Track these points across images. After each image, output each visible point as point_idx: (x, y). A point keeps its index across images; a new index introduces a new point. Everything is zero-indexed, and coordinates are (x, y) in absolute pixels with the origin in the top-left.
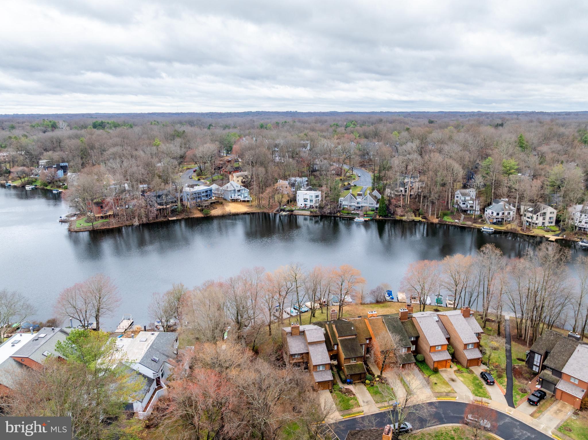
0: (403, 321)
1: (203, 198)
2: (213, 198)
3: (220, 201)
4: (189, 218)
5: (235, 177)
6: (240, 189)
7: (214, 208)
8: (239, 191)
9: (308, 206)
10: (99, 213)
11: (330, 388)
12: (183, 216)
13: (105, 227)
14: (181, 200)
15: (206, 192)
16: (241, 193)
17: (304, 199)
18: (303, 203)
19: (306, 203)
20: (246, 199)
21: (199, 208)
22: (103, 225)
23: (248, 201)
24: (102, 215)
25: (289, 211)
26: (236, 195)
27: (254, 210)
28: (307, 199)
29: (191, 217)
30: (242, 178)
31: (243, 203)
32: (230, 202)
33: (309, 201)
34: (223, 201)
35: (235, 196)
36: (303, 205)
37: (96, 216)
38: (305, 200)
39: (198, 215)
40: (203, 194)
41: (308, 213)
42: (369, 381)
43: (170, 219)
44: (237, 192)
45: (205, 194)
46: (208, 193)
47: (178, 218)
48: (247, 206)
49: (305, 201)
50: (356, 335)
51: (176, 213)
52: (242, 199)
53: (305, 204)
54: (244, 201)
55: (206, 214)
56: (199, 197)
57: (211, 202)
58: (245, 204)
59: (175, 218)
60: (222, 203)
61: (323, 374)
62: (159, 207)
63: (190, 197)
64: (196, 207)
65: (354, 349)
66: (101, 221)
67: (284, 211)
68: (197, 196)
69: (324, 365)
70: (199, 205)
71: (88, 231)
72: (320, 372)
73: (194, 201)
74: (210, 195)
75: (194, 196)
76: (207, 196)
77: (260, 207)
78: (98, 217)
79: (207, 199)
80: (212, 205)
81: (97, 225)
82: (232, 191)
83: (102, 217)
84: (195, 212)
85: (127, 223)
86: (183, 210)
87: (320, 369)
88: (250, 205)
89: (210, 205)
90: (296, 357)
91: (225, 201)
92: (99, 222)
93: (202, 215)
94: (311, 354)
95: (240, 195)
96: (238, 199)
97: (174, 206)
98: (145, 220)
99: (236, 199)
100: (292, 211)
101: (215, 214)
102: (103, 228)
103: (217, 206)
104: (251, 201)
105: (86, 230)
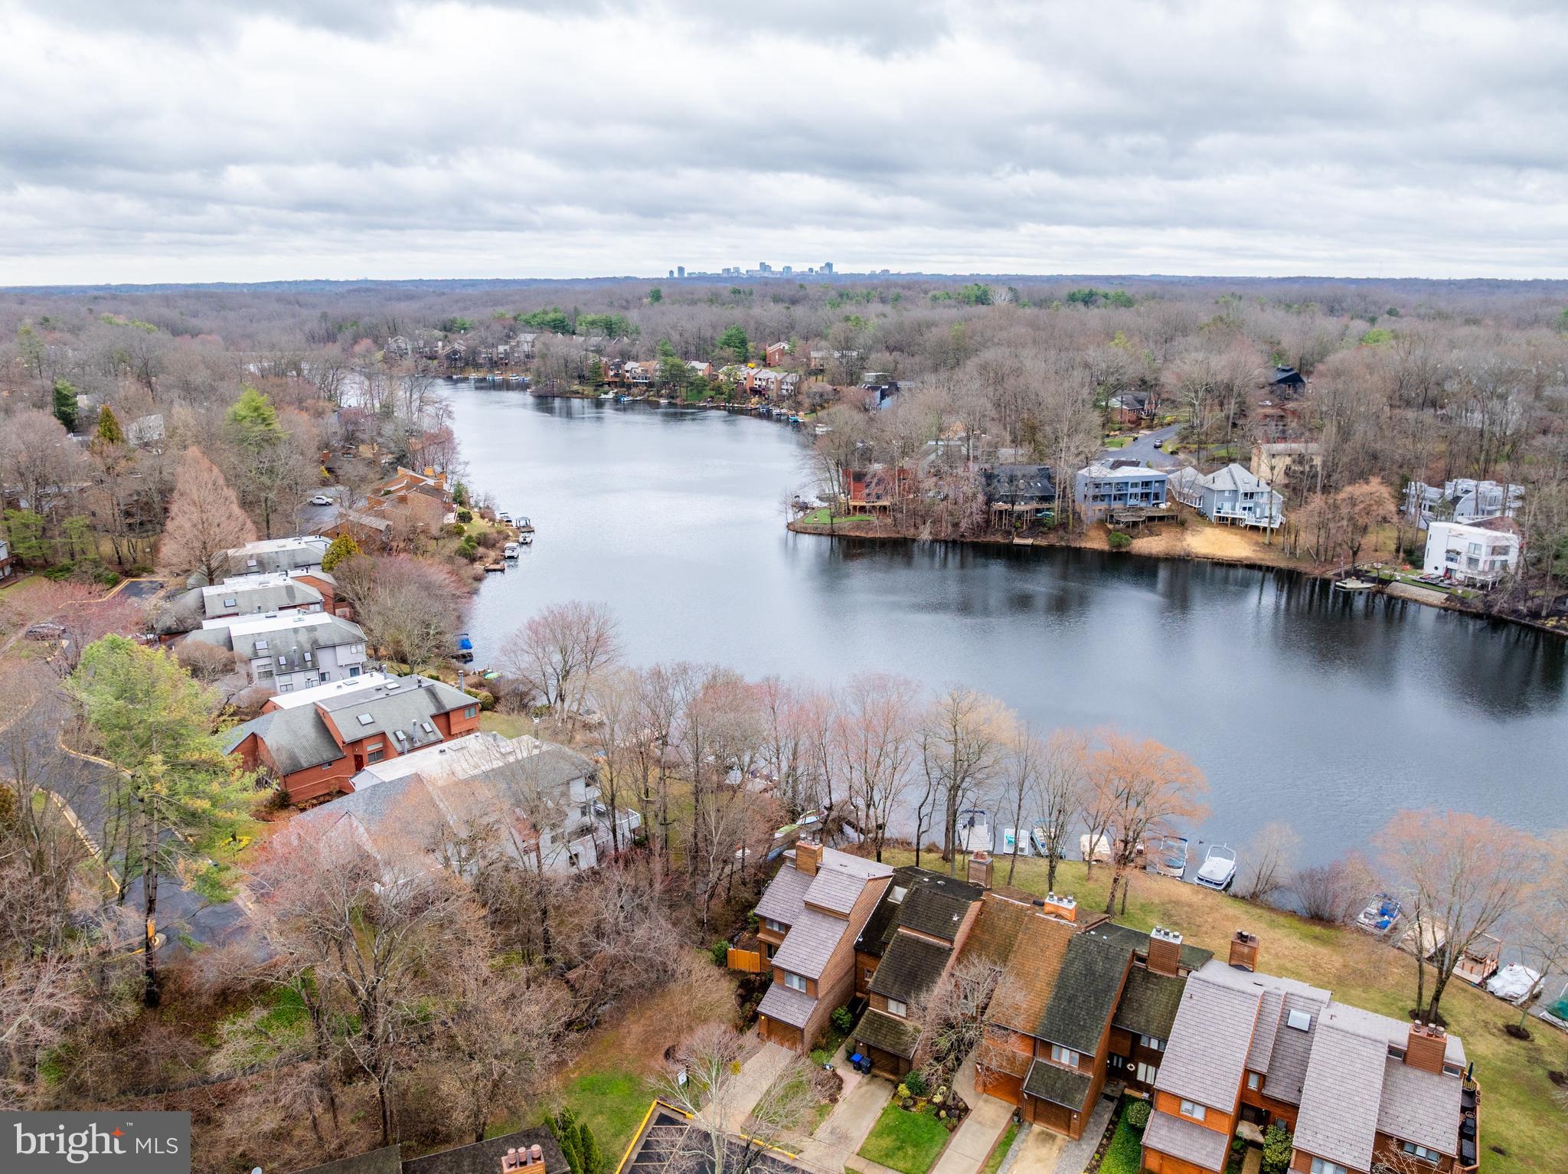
0: (1159, 973)
1: (1132, 502)
2: (1163, 506)
3: (1182, 516)
4: (1069, 548)
5: (1265, 454)
6: (1255, 489)
7: (1151, 534)
8: (1249, 495)
9: (1455, 576)
10: (854, 498)
11: (799, 1049)
12: (1052, 539)
13: (858, 534)
15: (1146, 484)
16: (1257, 504)
17: (1448, 551)
18: (1443, 564)
19: (1451, 565)
20: (1264, 523)
21: (1110, 526)
22: (858, 527)
23: (1265, 530)
24: (864, 504)
25: (1375, 580)
26: (1238, 505)
27: (1271, 558)
28: (1458, 553)
29: (1073, 545)
30: (1286, 460)
31: (1249, 534)
32: (1210, 524)
33: (1463, 558)
34: (1193, 520)
35: (1233, 508)
36: (1441, 572)
37: (851, 503)
38: (1452, 555)
39: (1097, 542)
40: (1131, 490)
41: (1437, 597)
42: (909, 1088)
43: (1017, 541)
44: (1241, 497)
45: (1139, 490)
46: (1149, 491)
47: (1037, 543)
48: (1257, 543)
49: (1449, 559)
50: (950, 941)
51: (1042, 529)
52: (1250, 519)
53: (1448, 570)
54: (1254, 528)
55: (1120, 546)
56: (1120, 497)
57: (1150, 514)
58: (1255, 536)
59: (1029, 541)
60: (1182, 524)
61: (793, 1001)
62: (1000, 505)
63: (1092, 492)
64: (1101, 523)
65: (915, 977)
66: (859, 517)
67: (1358, 574)
68: (1114, 492)
69: (801, 977)
70: (1112, 516)
71: (820, 534)
72: (789, 994)
73: (1103, 505)
74: (1156, 496)
75: (1104, 491)
76: (1145, 496)
77: (1293, 553)
78: (855, 507)
79: (1143, 505)
80: (1150, 524)
81: (846, 525)
82: (1227, 494)
83: (862, 509)
84: (1093, 533)
85: (910, 533)
86: (1064, 526)
87: (791, 984)
88: (1267, 542)
89: (1144, 522)
90: (776, 929)
91: (1199, 519)
92: (854, 518)
93: (1106, 547)
94: (792, 933)
95: (1250, 509)
96: (1240, 519)
97: (1042, 509)
98: (949, 530)
99: (1233, 519)
100: (1386, 582)
101: (1142, 550)
102: (852, 534)
103: (1164, 529)
104: (1276, 532)
105: (817, 532)
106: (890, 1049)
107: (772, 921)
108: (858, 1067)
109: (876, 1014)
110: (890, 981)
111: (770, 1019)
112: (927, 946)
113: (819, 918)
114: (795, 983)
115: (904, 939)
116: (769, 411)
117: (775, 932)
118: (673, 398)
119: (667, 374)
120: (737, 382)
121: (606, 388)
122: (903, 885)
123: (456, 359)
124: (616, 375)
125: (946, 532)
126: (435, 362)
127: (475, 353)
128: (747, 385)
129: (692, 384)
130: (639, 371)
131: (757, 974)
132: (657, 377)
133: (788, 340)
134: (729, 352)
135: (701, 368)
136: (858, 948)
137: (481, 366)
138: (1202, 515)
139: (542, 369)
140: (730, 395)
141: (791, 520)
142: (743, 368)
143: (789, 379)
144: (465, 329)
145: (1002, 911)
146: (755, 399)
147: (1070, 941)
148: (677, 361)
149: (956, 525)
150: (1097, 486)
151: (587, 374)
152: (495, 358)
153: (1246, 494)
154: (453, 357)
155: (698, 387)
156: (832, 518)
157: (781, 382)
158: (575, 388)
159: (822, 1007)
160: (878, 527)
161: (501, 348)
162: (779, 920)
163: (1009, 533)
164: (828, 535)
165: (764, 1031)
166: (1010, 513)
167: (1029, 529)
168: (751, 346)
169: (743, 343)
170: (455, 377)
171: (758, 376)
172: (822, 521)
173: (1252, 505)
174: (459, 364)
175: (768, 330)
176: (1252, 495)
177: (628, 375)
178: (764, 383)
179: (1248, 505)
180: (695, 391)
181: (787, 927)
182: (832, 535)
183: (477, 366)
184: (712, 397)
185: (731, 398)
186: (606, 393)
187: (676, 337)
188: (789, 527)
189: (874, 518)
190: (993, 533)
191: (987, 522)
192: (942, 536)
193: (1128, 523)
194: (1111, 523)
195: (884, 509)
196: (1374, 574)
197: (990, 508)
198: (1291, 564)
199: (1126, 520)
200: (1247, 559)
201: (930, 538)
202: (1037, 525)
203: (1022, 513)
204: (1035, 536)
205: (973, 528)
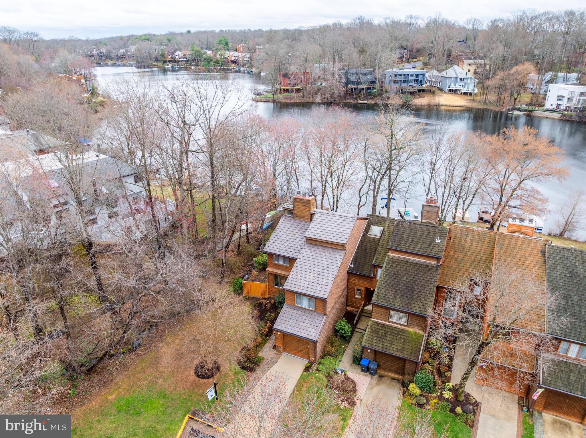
1: (410, 84)
2: (424, 86)
3: (433, 89)
5: (466, 65)
6: (464, 76)
7: (420, 97)
8: (462, 79)
9: (562, 107)
10: (284, 85)
11: (312, 359)
12: (376, 101)
13: (286, 101)
14: (382, 82)
15: (417, 75)
16: (466, 84)
17: (558, 96)
18: (555, 103)
19: (560, 102)
20: (470, 91)
22: (286, 98)
23: (471, 94)
24: (288, 88)
25: (525, 111)
26: (457, 84)
27: (475, 105)
28: (563, 97)
30: (474, 67)
31: (464, 96)
32: (445, 93)
33: (565, 99)
34: (437, 91)
35: (455, 85)
36: (554, 106)
37: (282, 88)
38: (560, 98)
39: (396, 101)
40: (410, 78)
41: (557, 116)
42: (420, 388)
43: (360, 101)
44: (459, 80)
45: (413, 78)
46: (418, 79)
47: (369, 102)
48: (468, 100)
49: (558, 100)
50: (438, 259)
51: (370, 97)
52: (463, 90)
53: (558, 105)
54: (465, 94)
55: (407, 102)
56: (405, 81)
57: (419, 89)
58: (466, 97)
59: (366, 102)
60: (433, 93)
61: (304, 317)
62: (352, 86)
63: (394, 78)
64: (398, 93)
65: (412, 291)
66: (286, 94)
67: (518, 110)
68: (403, 78)
69: (310, 297)
70: (402, 90)
71: (268, 102)
72: (300, 313)
73: (397, 85)
74: (421, 82)
75: (398, 78)
76: (416, 81)
77: (485, 103)
78: (284, 90)
79: (415, 85)
80: (419, 93)
81: (280, 97)
82: (452, 79)
83: (287, 90)
84: (394, 97)
85: (311, 100)
86: (380, 95)
87: (301, 303)
88: (472, 98)
89: (416, 92)
90: (281, 262)
91: (440, 91)
92: (284, 94)
93: (401, 103)
94: (297, 264)
95: (463, 86)
96: (459, 90)
97: (370, 89)
98: (329, 97)
99: (456, 90)
100: (531, 111)
101: (417, 104)
102: (283, 101)
103: (425, 95)
104: (475, 95)
105: (266, 101)
106: (397, 354)
107: (278, 256)
108: (367, 370)
109: (378, 324)
110: (391, 295)
111: (285, 335)
112: (416, 265)
113: (320, 249)
114: (305, 303)
115: (393, 260)
116: (239, 69)
117: (281, 265)
118: (197, 66)
119: (194, 54)
120: (225, 58)
121: (168, 63)
122: (378, 224)
123: (102, 56)
124: (172, 58)
126: (93, 58)
127: (109, 53)
128: (230, 59)
129: (205, 59)
130: (182, 55)
131: (267, 299)
132: (189, 57)
133: (245, 43)
134: (220, 46)
135: (209, 53)
136: (350, 273)
137: (113, 58)
138: (440, 89)
139: (139, 55)
140: (222, 63)
141: (254, 97)
142: (227, 52)
143: (247, 56)
144: (106, 45)
145: (467, 235)
146: (233, 65)
147: (543, 252)
148: (199, 49)
149: (332, 95)
150: (396, 76)
151: (159, 57)
152: (119, 55)
153: (461, 79)
154: (100, 55)
155: (208, 60)
156: (274, 95)
157: (244, 57)
158: (154, 64)
159: (329, 321)
160: (296, 98)
161: (122, 51)
162: (285, 254)
163: (356, 99)
164: (272, 102)
165: (280, 344)
166: (357, 89)
167: (365, 97)
168: (230, 45)
169: (227, 44)
170: (102, 63)
171: (234, 55)
172: (269, 97)
173: (463, 84)
174: (103, 58)
175: (237, 40)
176: (464, 79)
177: (177, 57)
178: (237, 58)
179: (462, 84)
180: (206, 63)
181: (292, 261)
182: (274, 102)
183: (112, 59)
184: (214, 65)
185: (222, 65)
186: (168, 65)
187: (197, 42)
188: (253, 100)
189: (294, 94)
190: (349, 99)
191: (346, 94)
192: (325, 101)
193: (410, 92)
194: (402, 93)
195: (297, 90)
196: (524, 109)
197: (347, 88)
198: (485, 107)
199: (409, 91)
200: (464, 106)
201: (320, 101)
202: (369, 95)
203: (362, 89)
204: (368, 100)
205: (340, 96)
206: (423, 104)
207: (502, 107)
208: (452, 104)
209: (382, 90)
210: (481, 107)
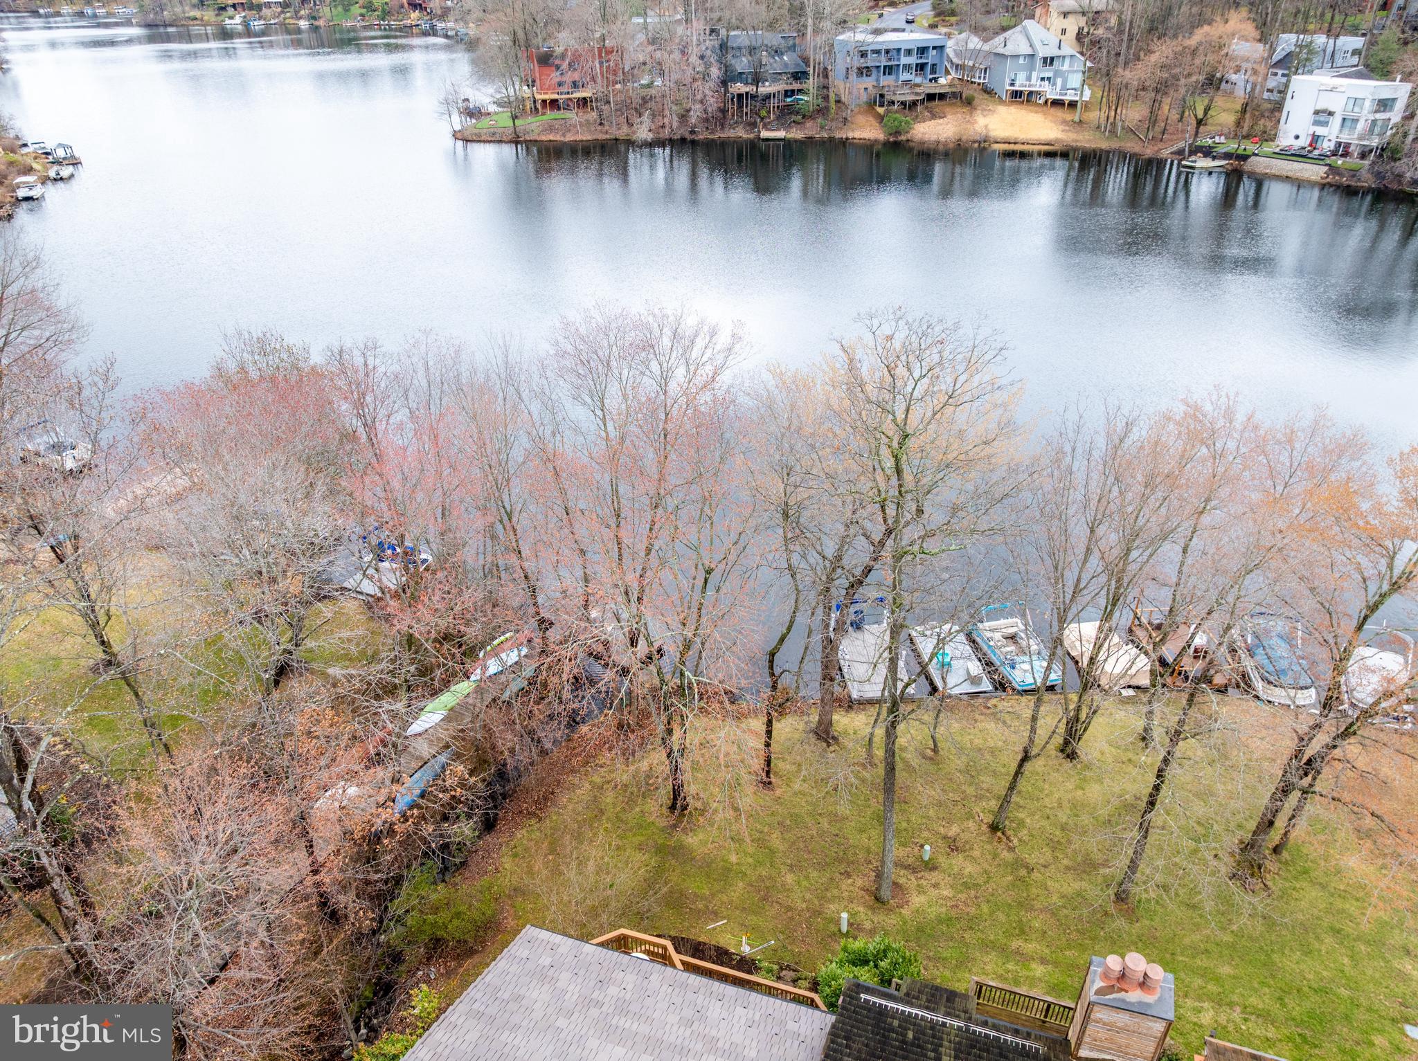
1: (905, 77)
2: (942, 81)
3: (968, 92)
4: (831, 139)
5: (1054, 14)
6: (1055, 52)
7: (934, 116)
8: (1048, 61)
9: (1327, 146)
10: (544, 89)
13: (551, 137)
14: (826, 73)
15: (923, 51)
16: (1057, 74)
17: (1317, 112)
18: (1308, 130)
19: (1320, 130)
20: (1069, 97)
21: (881, 110)
22: (551, 129)
23: (1073, 105)
24: (555, 96)
25: (1227, 156)
26: (1034, 75)
27: (1087, 140)
28: (1330, 114)
29: (838, 136)
30: (1078, 21)
31: (1054, 112)
32: (1001, 102)
33: (1336, 121)
34: (979, 97)
35: (1029, 79)
36: (1304, 141)
37: (538, 96)
38: (1321, 118)
39: (866, 130)
40: (904, 60)
41: (1314, 172)
43: (765, 134)
44: (1038, 63)
45: (913, 60)
46: (926, 60)
47: (789, 136)
48: (1064, 122)
49: (1316, 123)
51: (794, 118)
52: (1052, 96)
53: (1316, 136)
54: (1057, 103)
55: (898, 133)
56: (890, 70)
57: (929, 91)
58: (1059, 114)
59: (781, 134)
60: (969, 102)
62: (740, 88)
63: (858, 62)
64: (871, 104)
66: (550, 115)
67: (1208, 152)
68: (883, 61)
70: (882, 96)
71: (500, 142)
73: (868, 83)
74: (934, 70)
75: (871, 62)
76: (921, 68)
77: (1113, 132)
78: (544, 101)
79: (918, 80)
80: (930, 104)
81: (533, 126)
82: (1021, 61)
83: (554, 104)
84: (861, 119)
85: (623, 132)
86: (822, 111)
88: (1077, 119)
89: (923, 101)
91: (986, 96)
92: (544, 117)
93: (881, 136)
95: (1049, 79)
96: (1038, 93)
97: (793, 91)
98: (675, 124)
99: (1031, 93)
100: (1244, 158)
101: (926, 137)
102: (544, 138)
103: (948, 109)
104: (1087, 106)
105: (495, 139)
116: (432, 26)
121: (231, 11)
125: (672, 125)
138: (988, 91)
140: (384, 10)
141: (458, 127)
146: (415, 15)
149: (684, 117)
150: (863, 54)
153: (1045, 60)
156: (514, 118)
158: (194, 14)
160: (578, 128)
163: (754, 125)
164: (510, 142)
166: (754, 97)
167: (778, 118)
172: (501, 124)
173: (1051, 75)
176: (1052, 59)
179: (1047, 75)
182: (516, 141)
184: (362, 15)
185: (385, 13)
186: (231, 18)
188: (456, 135)
189: (572, 116)
190: (732, 127)
191: (723, 111)
192: (666, 134)
193: (903, 103)
194: (881, 105)
195: (583, 102)
196: (1222, 149)
197: (726, 91)
198: (1114, 144)
199: (902, 98)
200: (1057, 140)
201: (650, 137)
202: (788, 113)
203: (768, 97)
204: (787, 128)
205: (707, 120)
206: (942, 138)
207: (1160, 145)
208: (1021, 136)
209: (826, 98)
210: (1104, 145)
